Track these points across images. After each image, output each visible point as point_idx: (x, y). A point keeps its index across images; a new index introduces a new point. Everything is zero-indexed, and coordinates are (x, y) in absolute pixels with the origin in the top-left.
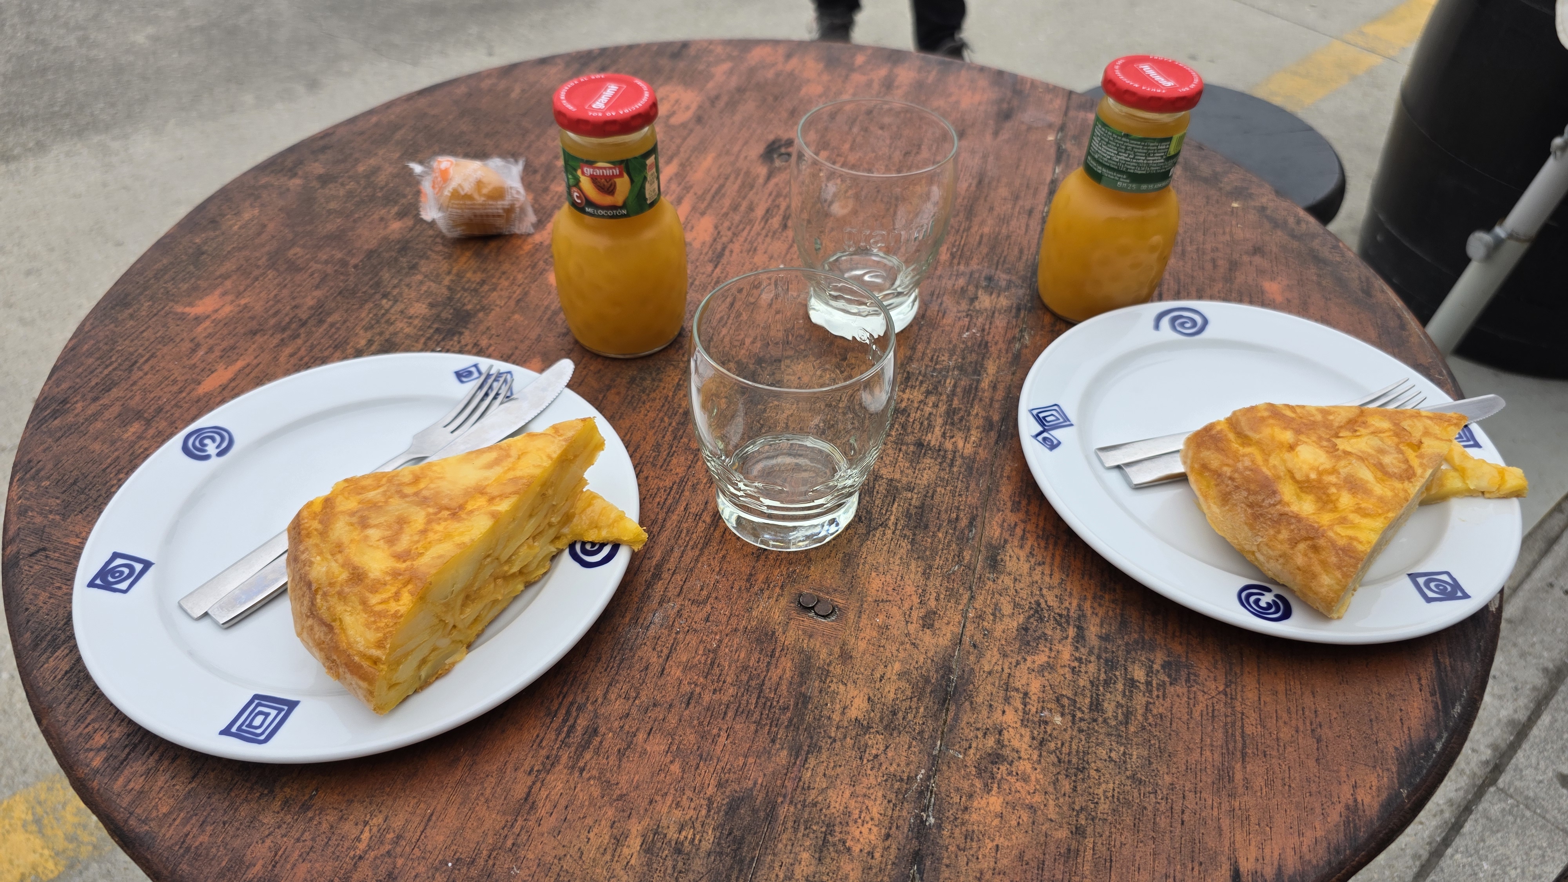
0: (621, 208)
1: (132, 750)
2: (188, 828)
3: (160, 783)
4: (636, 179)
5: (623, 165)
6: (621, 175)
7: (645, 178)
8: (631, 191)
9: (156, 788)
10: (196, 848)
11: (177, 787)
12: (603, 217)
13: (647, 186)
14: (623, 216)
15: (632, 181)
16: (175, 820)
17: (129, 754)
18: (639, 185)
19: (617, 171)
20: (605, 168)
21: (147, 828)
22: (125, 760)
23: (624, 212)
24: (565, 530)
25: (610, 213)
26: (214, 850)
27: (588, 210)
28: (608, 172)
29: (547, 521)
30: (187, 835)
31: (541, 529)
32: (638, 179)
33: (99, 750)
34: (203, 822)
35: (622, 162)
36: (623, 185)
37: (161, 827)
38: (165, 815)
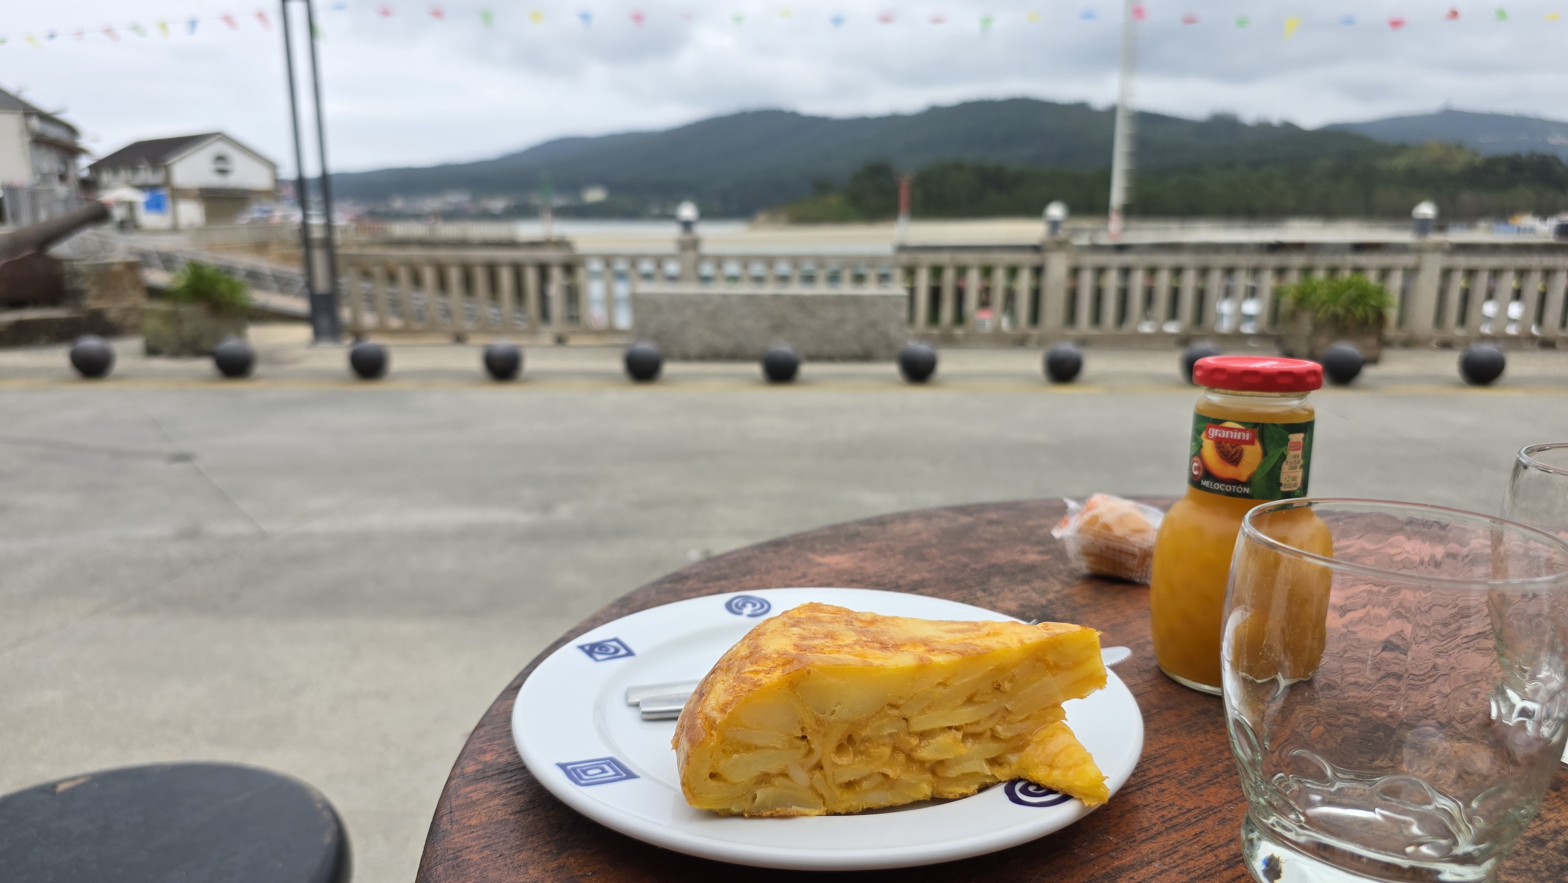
0: (1244, 484)
1: (499, 774)
2: (474, 843)
3: (491, 804)
4: (1271, 453)
5: (1257, 430)
6: (1251, 442)
7: (1283, 457)
8: (1261, 466)
9: (485, 806)
10: (463, 860)
11: (500, 813)
12: (1219, 492)
13: (1285, 467)
14: (1245, 496)
15: (1265, 453)
16: (472, 832)
17: (495, 775)
18: (1273, 461)
19: (1247, 436)
20: (1233, 429)
21: (449, 827)
22: (488, 777)
23: (1247, 490)
24: (1013, 758)
25: (1229, 488)
26: (472, 869)
27: (1205, 483)
28: (1237, 436)
29: (990, 724)
30: (467, 848)
31: (978, 729)
32: (1275, 454)
33: (480, 763)
34: (488, 846)
35: (1256, 425)
36: (1252, 454)
37: (458, 831)
38: (470, 826)
